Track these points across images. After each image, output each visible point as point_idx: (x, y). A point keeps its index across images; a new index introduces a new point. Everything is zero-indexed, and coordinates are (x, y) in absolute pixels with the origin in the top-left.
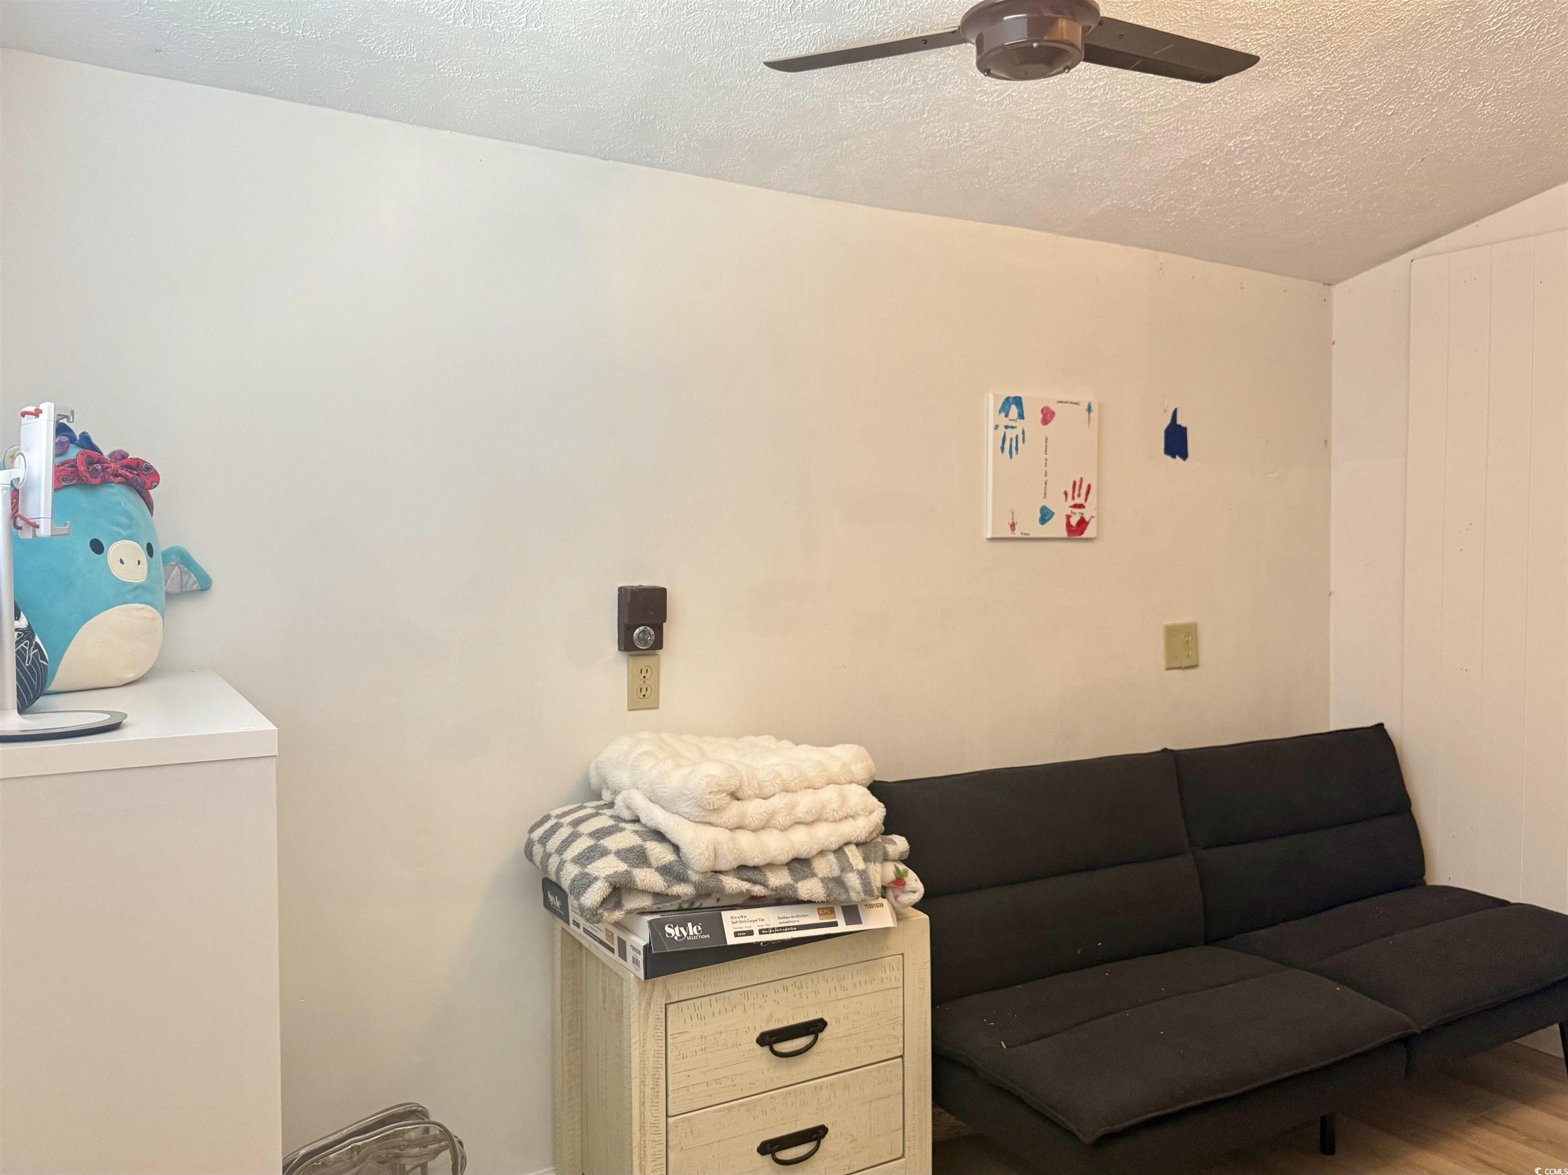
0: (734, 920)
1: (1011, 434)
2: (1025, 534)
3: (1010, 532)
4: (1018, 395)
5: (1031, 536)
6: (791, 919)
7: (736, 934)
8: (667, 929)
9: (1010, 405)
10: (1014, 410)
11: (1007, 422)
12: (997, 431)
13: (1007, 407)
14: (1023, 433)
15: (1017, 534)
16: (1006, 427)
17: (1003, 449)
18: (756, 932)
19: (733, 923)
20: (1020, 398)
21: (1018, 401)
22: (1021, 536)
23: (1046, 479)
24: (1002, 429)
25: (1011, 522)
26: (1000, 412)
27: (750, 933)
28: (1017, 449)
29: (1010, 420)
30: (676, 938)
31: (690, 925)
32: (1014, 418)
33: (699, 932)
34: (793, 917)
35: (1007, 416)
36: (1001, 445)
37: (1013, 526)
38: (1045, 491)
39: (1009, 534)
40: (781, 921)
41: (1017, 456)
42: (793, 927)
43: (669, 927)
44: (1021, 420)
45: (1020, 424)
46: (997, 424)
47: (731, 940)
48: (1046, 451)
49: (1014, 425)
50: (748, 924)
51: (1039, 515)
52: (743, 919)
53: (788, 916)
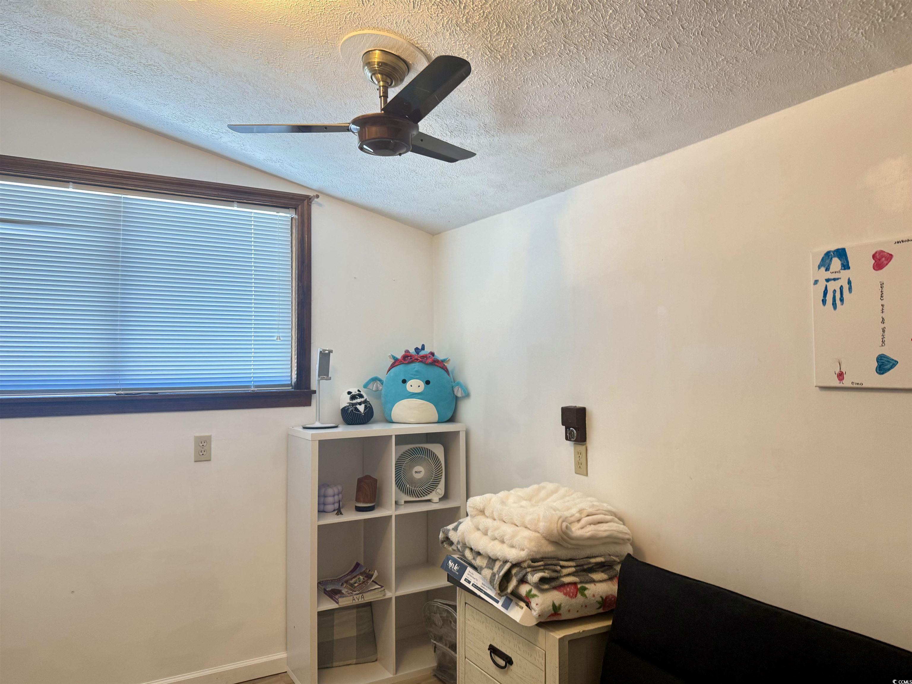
0: (469, 573)
1: (832, 286)
2: (858, 384)
3: (838, 382)
4: (840, 247)
5: (865, 385)
6: (486, 588)
7: (465, 580)
8: (450, 562)
9: (831, 259)
10: (836, 263)
11: (828, 275)
12: (815, 286)
13: (828, 261)
14: (849, 282)
15: (847, 383)
16: (828, 280)
17: (824, 302)
18: (471, 584)
19: (468, 574)
20: (844, 250)
21: (841, 254)
22: (851, 385)
23: (883, 326)
24: (822, 285)
25: (838, 371)
26: (819, 267)
27: (469, 582)
28: (842, 300)
29: (833, 273)
30: (449, 567)
31: (457, 565)
32: (837, 270)
33: (457, 569)
34: (487, 587)
35: (827, 269)
36: (822, 298)
37: (841, 376)
38: (883, 339)
39: (836, 383)
40: (482, 585)
41: (842, 307)
42: (484, 591)
43: (451, 561)
44: (847, 271)
45: (845, 275)
46: (816, 279)
47: (462, 581)
48: (882, 297)
49: (836, 277)
50: (471, 578)
51: (876, 364)
52: (472, 575)
53: (486, 585)
